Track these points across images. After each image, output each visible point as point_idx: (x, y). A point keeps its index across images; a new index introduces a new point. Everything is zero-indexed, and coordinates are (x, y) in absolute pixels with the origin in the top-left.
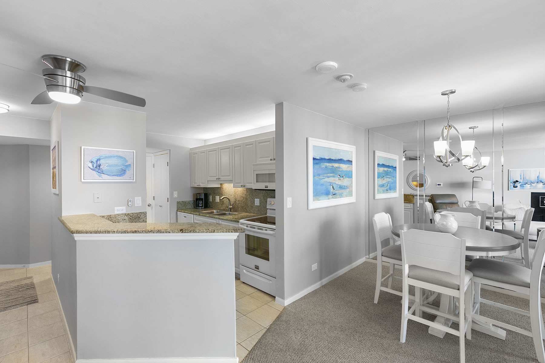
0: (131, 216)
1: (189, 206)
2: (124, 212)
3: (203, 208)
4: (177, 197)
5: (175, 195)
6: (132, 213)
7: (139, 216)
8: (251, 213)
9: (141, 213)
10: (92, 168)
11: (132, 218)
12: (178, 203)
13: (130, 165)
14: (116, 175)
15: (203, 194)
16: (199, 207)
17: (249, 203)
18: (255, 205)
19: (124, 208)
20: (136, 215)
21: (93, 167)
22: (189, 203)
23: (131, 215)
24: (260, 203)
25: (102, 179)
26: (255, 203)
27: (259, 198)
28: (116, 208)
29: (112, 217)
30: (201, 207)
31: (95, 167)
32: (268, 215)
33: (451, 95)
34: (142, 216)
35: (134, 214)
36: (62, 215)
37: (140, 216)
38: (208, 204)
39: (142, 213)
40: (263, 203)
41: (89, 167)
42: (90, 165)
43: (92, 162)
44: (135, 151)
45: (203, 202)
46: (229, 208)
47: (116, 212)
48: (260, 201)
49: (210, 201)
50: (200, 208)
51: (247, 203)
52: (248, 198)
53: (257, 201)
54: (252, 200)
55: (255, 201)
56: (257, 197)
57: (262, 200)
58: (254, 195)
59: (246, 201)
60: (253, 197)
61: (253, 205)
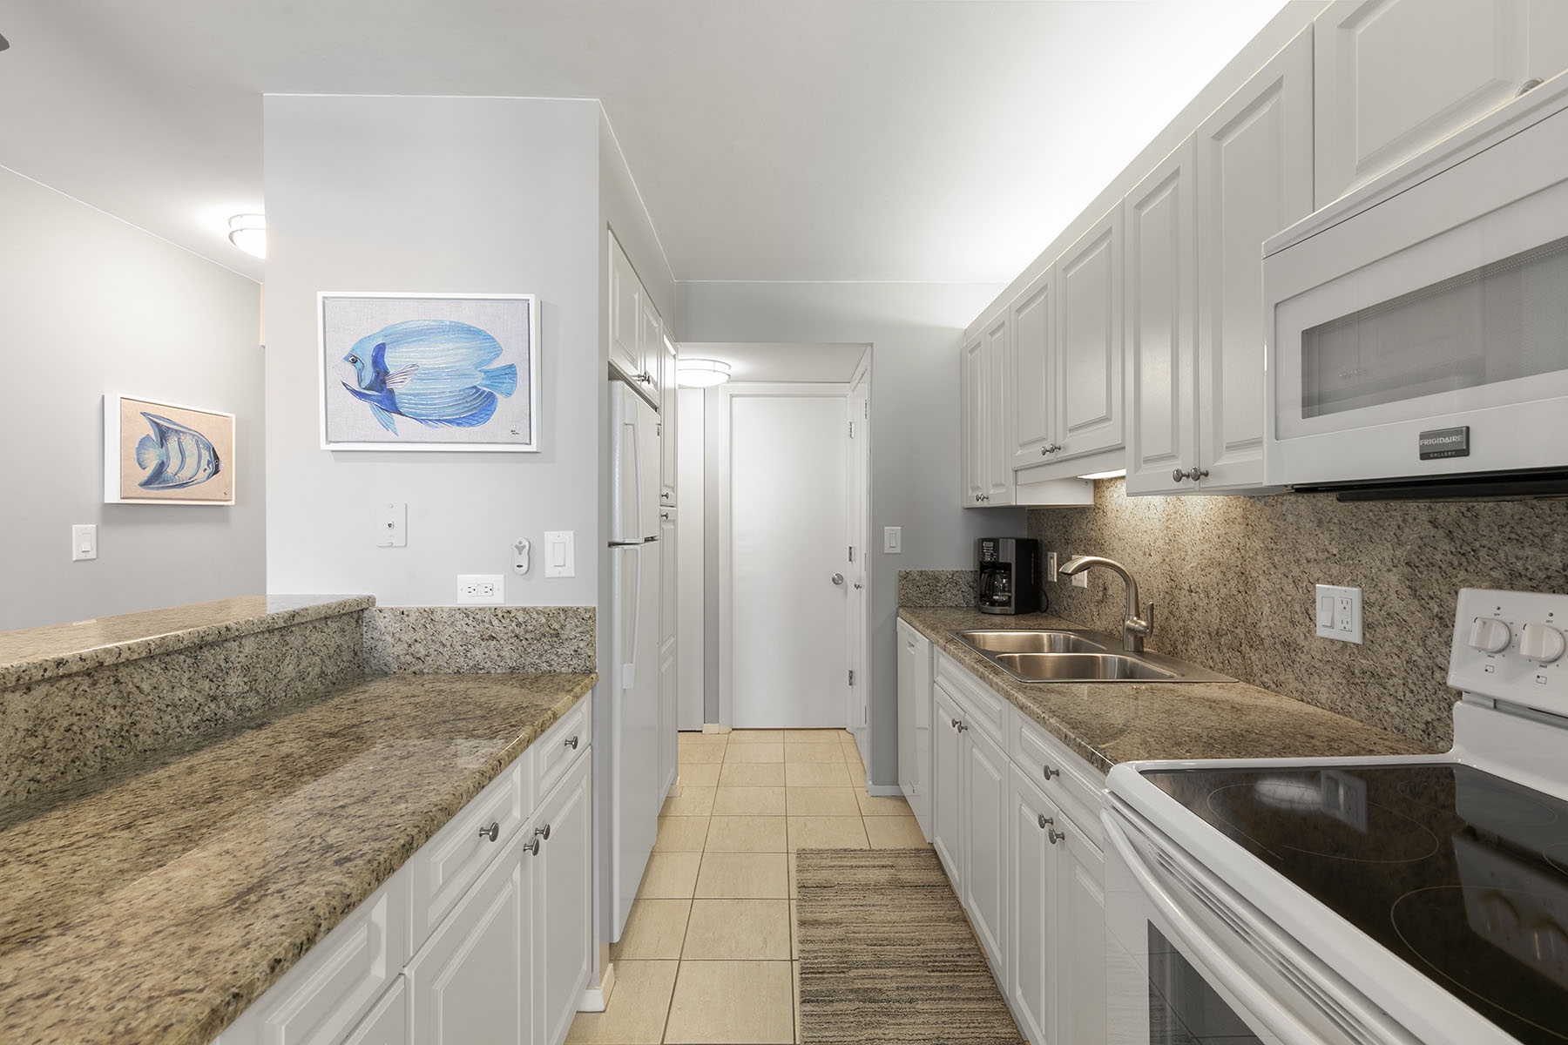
0: (519, 625)
1: (952, 596)
2: (498, 599)
3: (1012, 609)
4: (898, 550)
5: (893, 538)
6: (524, 609)
7: (556, 626)
8: (1278, 687)
9: (565, 611)
10: (358, 387)
11: (526, 632)
12: (905, 577)
13: (512, 366)
14: (449, 421)
15: (1012, 544)
16: (993, 603)
17: (1266, 610)
18: (1321, 632)
19: (497, 579)
20: (544, 620)
21: (360, 382)
22: (953, 580)
23: (521, 620)
24: (1367, 626)
25: (396, 439)
26: (1322, 617)
27: (1353, 582)
28: (464, 579)
29: (436, 617)
30: (1002, 604)
31: (366, 382)
32: (1458, 755)
34: (568, 626)
35: (535, 615)
36: (268, 593)
37: (563, 626)
38: (1044, 597)
39: (570, 614)
40: (1402, 624)
41: (344, 384)
43: (354, 362)
44: (532, 297)
45: (1009, 582)
46: (1130, 630)
47: (465, 600)
48: (1366, 604)
49: (1050, 579)
50: (997, 609)
51: (1251, 610)
52: (1254, 575)
53: (1338, 601)
54: (1289, 588)
55: (1314, 602)
56: (1335, 570)
57: (1396, 605)
58: (1310, 555)
59: (1240, 597)
60: (1296, 572)
61: (1298, 634)
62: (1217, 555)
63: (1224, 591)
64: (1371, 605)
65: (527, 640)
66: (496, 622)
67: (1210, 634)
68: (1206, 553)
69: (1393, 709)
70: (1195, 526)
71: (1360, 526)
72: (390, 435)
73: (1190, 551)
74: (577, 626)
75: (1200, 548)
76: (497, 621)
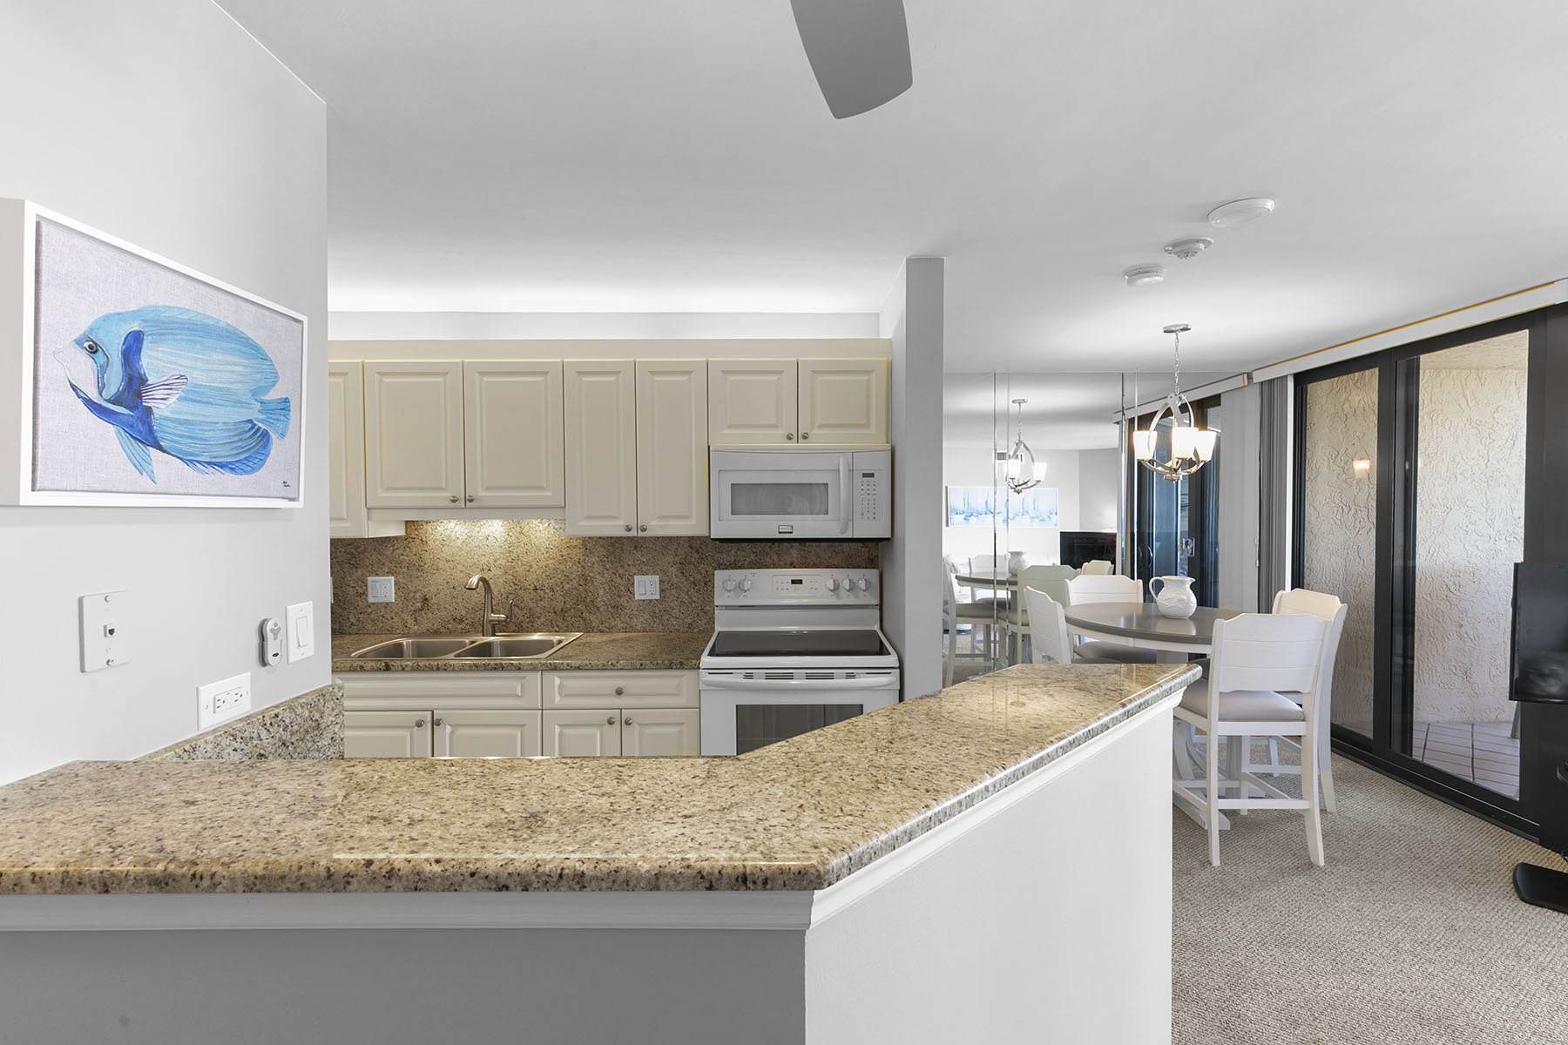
0: (286, 728)
2: (246, 707)
6: (283, 705)
7: (317, 716)
8: (611, 629)
9: (323, 695)
10: (95, 397)
11: (292, 734)
13: (286, 400)
14: (221, 465)
17: (601, 592)
18: (637, 597)
19: (245, 681)
20: (307, 713)
21: (102, 390)
23: (288, 721)
24: (662, 591)
26: (638, 591)
27: (655, 574)
28: (208, 692)
31: (109, 392)
33: (1181, 334)
34: (326, 712)
35: (299, 710)
37: (321, 714)
41: (74, 387)
42: (84, 370)
43: (93, 350)
44: (305, 320)
47: (210, 720)
48: (661, 582)
51: (590, 594)
52: (591, 575)
53: (648, 583)
54: (617, 579)
55: (633, 584)
56: (644, 568)
57: (676, 580)
58: (629, 563)
59: (581, 588)
60: (621, 571)
61: (623, 601)
62: (561, 566)
63: (567, 586)
64: (663, 582)
65: (293, 744)
66: (264, 734)
67: (555, 612)
68: (550, 566)
69: (674, 623)
70: (540, 550)
71: (657, 548)
72: (145, 482)
73: (534, 566)
74: (333, 709)
75: (545, 563)
76: (265, 732)
